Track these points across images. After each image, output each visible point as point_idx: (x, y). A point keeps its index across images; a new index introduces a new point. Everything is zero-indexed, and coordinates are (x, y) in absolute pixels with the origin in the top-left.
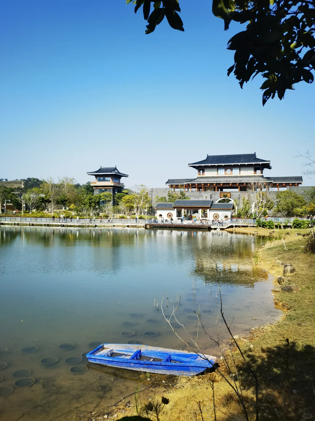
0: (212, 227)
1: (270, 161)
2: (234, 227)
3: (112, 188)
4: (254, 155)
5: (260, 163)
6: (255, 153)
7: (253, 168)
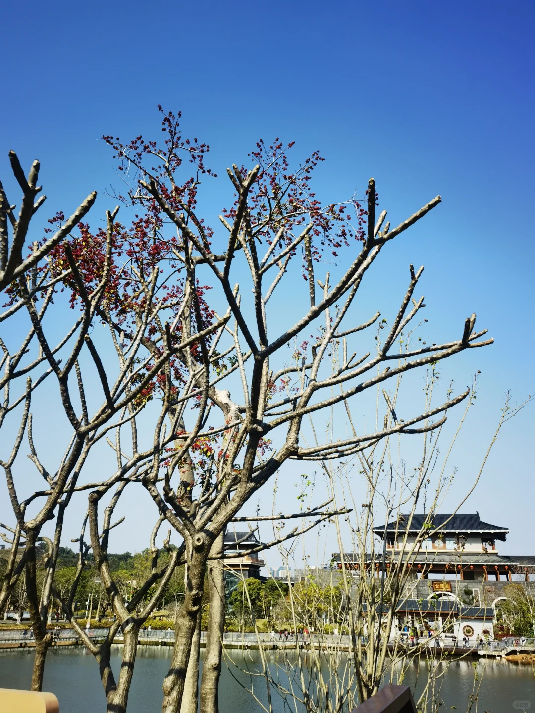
0: (479, 652)
1: (507, 529)
2: (518, 653)
3: (248, 569)
4: (476, 517)
5: (493, 531)
6: (477, 513)
7: (480, 540)
